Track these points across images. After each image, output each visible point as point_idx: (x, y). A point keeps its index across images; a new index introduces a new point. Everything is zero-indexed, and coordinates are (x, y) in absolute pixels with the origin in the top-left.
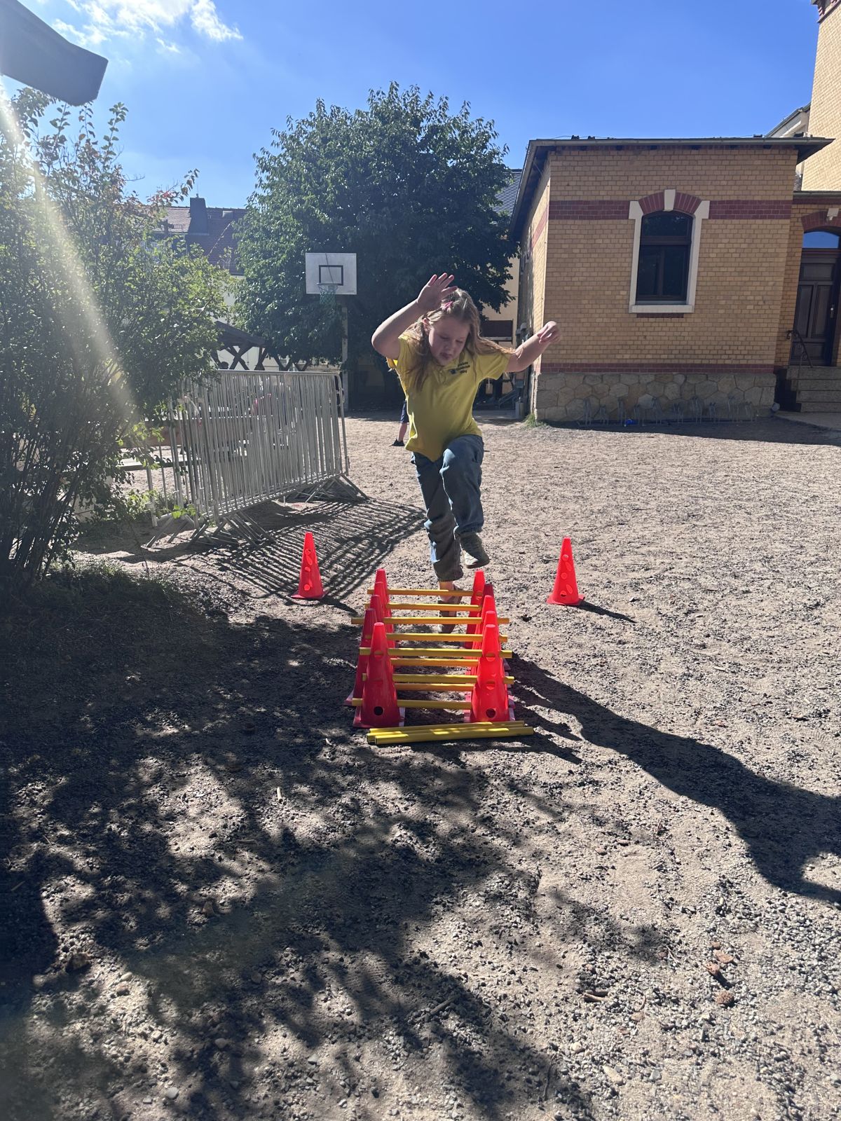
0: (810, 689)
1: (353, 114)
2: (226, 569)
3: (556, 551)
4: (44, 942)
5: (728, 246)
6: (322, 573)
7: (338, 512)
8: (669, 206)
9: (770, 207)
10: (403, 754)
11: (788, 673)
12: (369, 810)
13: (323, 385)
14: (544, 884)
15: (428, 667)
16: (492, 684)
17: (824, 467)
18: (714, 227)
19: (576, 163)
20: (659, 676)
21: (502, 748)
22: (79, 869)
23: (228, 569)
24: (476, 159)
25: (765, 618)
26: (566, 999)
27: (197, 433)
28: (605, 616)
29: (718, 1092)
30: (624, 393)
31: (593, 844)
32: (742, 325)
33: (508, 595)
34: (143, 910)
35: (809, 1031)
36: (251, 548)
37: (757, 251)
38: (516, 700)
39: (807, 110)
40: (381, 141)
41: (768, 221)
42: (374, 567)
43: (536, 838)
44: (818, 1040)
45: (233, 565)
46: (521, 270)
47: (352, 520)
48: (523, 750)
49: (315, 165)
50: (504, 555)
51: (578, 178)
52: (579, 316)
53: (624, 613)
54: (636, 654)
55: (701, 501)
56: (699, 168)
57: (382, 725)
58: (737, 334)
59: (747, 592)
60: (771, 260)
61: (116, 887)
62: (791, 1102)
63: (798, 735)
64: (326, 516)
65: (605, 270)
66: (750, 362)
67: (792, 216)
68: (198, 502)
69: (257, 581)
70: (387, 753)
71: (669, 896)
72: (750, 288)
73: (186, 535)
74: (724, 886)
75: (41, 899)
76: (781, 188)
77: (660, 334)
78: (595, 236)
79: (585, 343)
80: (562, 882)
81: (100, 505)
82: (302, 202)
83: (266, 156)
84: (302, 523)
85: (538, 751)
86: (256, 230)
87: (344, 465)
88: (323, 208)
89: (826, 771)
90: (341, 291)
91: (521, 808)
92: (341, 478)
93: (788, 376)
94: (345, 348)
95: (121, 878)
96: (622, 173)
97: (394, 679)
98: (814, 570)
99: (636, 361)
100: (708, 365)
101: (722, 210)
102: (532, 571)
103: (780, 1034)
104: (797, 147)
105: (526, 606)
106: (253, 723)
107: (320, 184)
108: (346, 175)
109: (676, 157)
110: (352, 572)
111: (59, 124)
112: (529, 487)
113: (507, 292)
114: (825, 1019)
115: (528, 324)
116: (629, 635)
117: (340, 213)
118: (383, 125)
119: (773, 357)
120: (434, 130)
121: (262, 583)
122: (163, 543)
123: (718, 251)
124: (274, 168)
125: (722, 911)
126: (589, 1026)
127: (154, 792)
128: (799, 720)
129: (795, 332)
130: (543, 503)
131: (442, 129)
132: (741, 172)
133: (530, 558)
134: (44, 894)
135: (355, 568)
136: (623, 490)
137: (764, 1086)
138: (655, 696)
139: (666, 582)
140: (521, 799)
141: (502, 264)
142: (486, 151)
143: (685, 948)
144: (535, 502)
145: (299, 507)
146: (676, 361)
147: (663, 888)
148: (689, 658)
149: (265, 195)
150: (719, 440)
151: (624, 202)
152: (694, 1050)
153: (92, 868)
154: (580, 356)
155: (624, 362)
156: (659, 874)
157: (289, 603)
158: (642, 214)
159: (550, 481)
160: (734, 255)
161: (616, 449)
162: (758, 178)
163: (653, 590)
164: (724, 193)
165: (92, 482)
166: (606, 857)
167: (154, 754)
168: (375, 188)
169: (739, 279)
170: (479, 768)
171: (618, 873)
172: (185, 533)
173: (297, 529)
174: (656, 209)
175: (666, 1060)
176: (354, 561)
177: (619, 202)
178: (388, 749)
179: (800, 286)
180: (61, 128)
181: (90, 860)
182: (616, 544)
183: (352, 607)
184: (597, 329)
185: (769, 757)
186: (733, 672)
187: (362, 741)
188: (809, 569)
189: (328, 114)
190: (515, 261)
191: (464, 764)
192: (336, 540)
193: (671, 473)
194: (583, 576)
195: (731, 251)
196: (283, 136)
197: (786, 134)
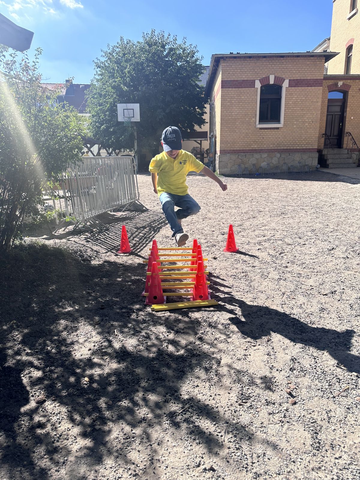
0: (329, 283)
1: (136, 43)
2: (89, 241)
3: (227, 230)
4: (24, 393)
5: (297, 98)
6: (130, 242)
7: (135, 216)
8: (272, 82)
9: (314, 82)
10: (166, 314)
11: (320, 277)
12: (153, 337)
13: (127, 162)
14: (223, 362)
15: (175, 279)
16: (201, 285)
17: (338, 191)
18: (291, 90)
19: (232, 64)
20: (269, 280)
21: (205, 311)
22: (36, 365)
23: (90, 241)
24: (190, 62)
25: (311, 255)
26: (232, 405)
27: (74, 184)
28: (247, 256)
29: (289, 436)
30: (255, 162)
31: (242, 346)
32: (304, 132)
33: (207, 249)
34: (63, 380)
35: (324, 412)
36: (99, 232)
37: (309, 100)
38: (211, 291)
39: (329, 39)
40: (148, 55)
41: (313, 88)
42: (151, 239)
43: (219, 345)
44: (327, 415)
45: (92, 240)
46: (210, 110)
47: (142, 219)
48: (214, 311)
49: (121, 65)
50: (206, 232)
51: (233, 71)
52: (235, 129)
53: (255, 255)
54: (259, 271)
55: (287, 207)
56: (284, 65)
57: (157, 303)
58: (302, 136)
59: (305, 244)
60: (315, 104)
61: (51, 371)
62: (316, 438)
63: (324, 301)
64: (130, 218)
65: (245, 109)
66: (307, 148)
67: (323, 85)
68: (76, 213)
69: (102, 246)
70: (159, 314)
71: (271, 365)
72: (307, 116)
73: (71, 228)
74: (293, 360)
75: (21, 377)
76: (318, 74)
77: (270, 136)
78: (241, 95)
79: (238, 141)
80: (230, 361)
81: (35, 216)
82: (115, 82)
83: (99, 61)
84: (120, 221)
85: (220, 311)
86: (95, 94)
87: (137, 196)
88: (125, 84)
89: (334, 315)
90: (133, 120)
91: (213, 333)
92: (136, 201)
93: (323, 153)
94: (136, 144)
95: (53, 368)
96: (252, 68)
97: (161, 285)
98: (332, 234)
99: (260, 148)
100: (290, 149)
101: (294, 83)
102: (218, 238)
103: (313, 413)
104: (325, 56)
105: (215, 253)
106: (104, 304)
107: (123, 74)
108: (134, 70)
109: (274, 61)
110: (142, 241)
111: (13, 55)
112: (216, 203)
113: (205, 119)
114: (331, 408)
115: (214, 133)
116: (257, 263)
117: (132, 86)
118: (149, 48)
119: (317, 145)
120: (171, 50)
121: (105, 247)
122: (61, 231)
123: (293, 101)
124: (102, 67)
125: (292, 370)
126: (240, 414)
127: (65, 334)
128: (324, 295)
129: (325, 134)
130: (222, 210)
131: (175, 49)
132: (302, 67)
133: (216, 233)
134: (22, 375)
135: (144, 239)
136: (255, 203)
137: (306, 432)
138: (267, 287)
139: (272, 241)
140: (213, 330)
141: (202, 107)
142: (194, 59)
143: (278, 384)
144: (219, 209)
145: (119, 214)
146: (276, 148)
147: (269, 362)
148: (281, 272)
149: (99, 78)
150: (295, 181)
151: (253, 80)
152: (280, 421)
153: (41, 364)
154: (236, 147)
155: (255, 149)
156: (268, 356)
157: (116, 255)
158: (260, 85)
159: (224, 200)
160: (300, 102)
161: (252, 186)
162: (309, 69)
163: (267, 245)
164: (294, 76)
165: (31, 206)
166: (247, 351)
167: (63, 319)
168: (147, 75)
169: (302, 112)
170: (197, 319)
171: (252, 357)
172: (70, 227)
173: (118, 224)
174: (266, 83)
175: (270, 425)
176: (143, 237)
177: (251, 81)
178: (160, 313)
179: (327, 115)
180: (14, 57)
181: (40, 361)
182: (252, 226)
183: (143, 256)
184: (243, 135)
185: (312, 310)
186: (299, 277)
187: (149, 309)
188: (330, 234)
189: (125, 43)
190: (207, 106)
191: (191, 317)
192: (135, 228)
193: (275, 196)
194: (238, 240)
195: (298, 100)
196: (106, 53)
197: (320, 50)
